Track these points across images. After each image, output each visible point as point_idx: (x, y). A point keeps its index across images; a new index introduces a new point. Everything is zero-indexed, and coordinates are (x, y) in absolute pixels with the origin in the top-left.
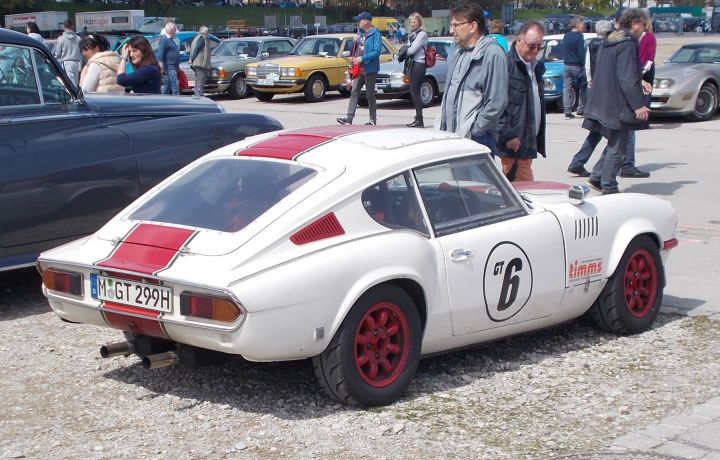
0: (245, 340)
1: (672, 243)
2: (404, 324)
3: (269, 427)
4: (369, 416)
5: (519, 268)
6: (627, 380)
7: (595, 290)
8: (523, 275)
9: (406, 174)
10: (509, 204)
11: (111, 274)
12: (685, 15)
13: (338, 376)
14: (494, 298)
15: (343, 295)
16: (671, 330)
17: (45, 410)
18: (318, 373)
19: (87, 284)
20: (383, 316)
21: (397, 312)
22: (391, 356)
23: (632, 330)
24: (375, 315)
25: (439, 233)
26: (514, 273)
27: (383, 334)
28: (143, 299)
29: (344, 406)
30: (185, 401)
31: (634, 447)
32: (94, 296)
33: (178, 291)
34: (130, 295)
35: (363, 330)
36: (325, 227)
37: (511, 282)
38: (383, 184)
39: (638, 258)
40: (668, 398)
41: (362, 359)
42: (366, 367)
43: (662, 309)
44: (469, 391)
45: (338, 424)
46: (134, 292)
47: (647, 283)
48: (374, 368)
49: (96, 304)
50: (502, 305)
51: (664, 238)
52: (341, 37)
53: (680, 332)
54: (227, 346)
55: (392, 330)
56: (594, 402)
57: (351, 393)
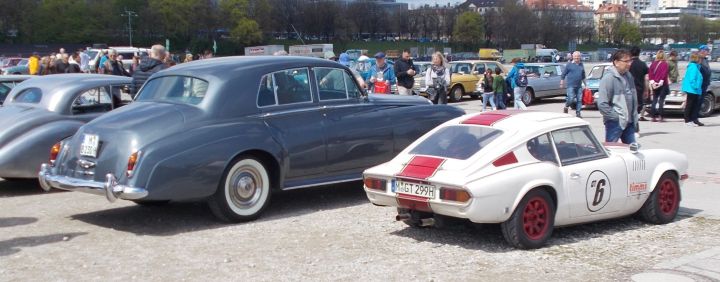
0: (472, 211)
1: (685, 177)
2: (547, 209)
3: (479, 255)
4: (529, 253)
5: (604, 184)
6: (662, 242)
7: (643, 199)
8: (606, 188)
9: (548, 134)
10: (599, 151)
11: (403, 180)
12: (693, 50)
13: (515, 232)
14: (591, 199)
15: (518, 192)
16: (684, 223)
17: (367, 245)
18: (504, 231)
19: (389, 185)
20: (537, 204)
21: (544, 203)
22: (540, 224)
23: (662, 221)
24: (533, 203)
25: (564, 164)
26: (601, 187)
27: (536, 213)
28: (419, 191)
29: (516, 248)
30: (435, 244)
31: (665, 267)
32: (393, 191)
33: (439, 187)
34: (413, 190)
35: (527, 210)
36: (509, 159)
37: (600, 191)
38: (536, 139)
39: (667, 183)
40: (683, 250)
41: (525, 225)
42: (528, 229)
43: (679, 213)
44: (578, 245)
45: (514, 256)
46: (414, 188)
47: (671, 197)
48: (531, 230)
49: (394, 195)
50: (595, 203)
51: (681, 174)
52: (473, 62)
53: (690, 224)
54: (462, 215)
55: (541, 211)
56: (644, 250)
57: (521, 241)
